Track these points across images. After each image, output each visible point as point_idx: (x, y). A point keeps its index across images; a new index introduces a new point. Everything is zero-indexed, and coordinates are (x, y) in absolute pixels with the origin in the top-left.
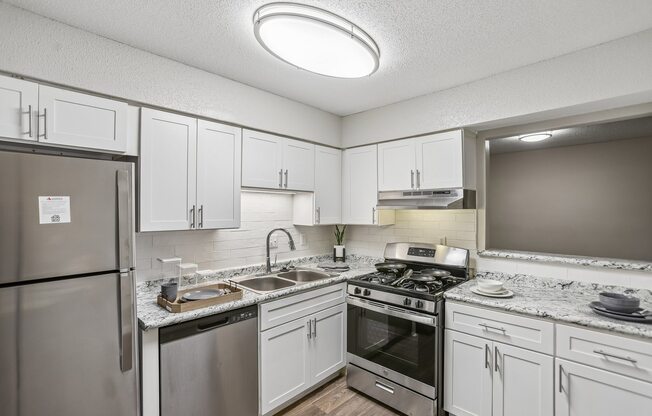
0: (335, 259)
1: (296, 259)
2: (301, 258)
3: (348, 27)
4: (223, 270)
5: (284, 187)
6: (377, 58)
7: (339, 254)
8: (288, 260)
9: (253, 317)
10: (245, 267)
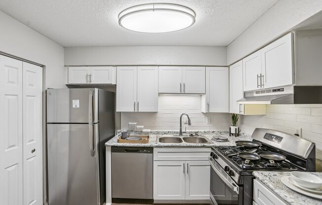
0: (231, 134)
1: (202, 131)
2: (206, 131)
3: (151, 7)
4: (159, 131)
5: (183, 92)
6: (194, 18)
7: (233, 131)
8: (197, 131)
9: (150, 153)
10: (170, 131)
